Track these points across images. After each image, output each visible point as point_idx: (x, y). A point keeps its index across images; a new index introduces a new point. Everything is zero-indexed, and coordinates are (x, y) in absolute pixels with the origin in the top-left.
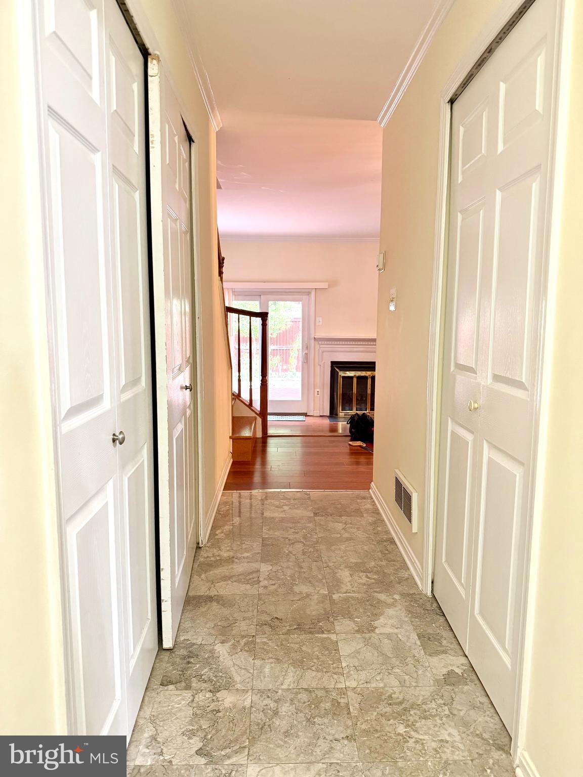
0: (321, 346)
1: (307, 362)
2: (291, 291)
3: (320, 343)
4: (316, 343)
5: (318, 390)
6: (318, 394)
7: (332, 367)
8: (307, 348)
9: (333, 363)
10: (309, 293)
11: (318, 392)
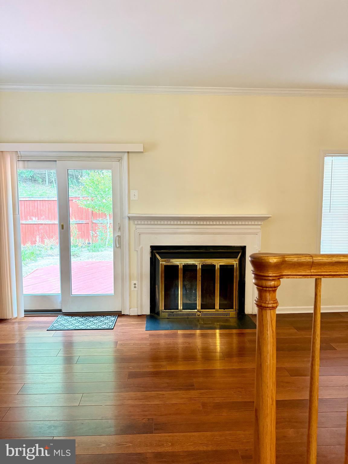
0: (138, 226)
1: (120, 247)
2: (98, 155)
3: (136, 222)
4: (131, 222)
5: (135, 282)
6: (135, 287)
7: (152, 253)
8: (119, 229)
9: (153, 248)
10: (120, 159)
11: (135, 284)
